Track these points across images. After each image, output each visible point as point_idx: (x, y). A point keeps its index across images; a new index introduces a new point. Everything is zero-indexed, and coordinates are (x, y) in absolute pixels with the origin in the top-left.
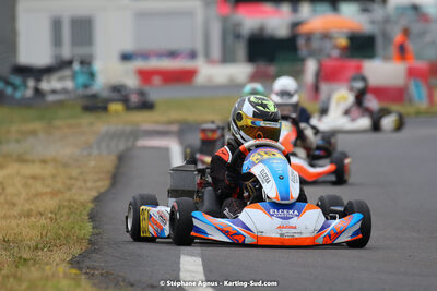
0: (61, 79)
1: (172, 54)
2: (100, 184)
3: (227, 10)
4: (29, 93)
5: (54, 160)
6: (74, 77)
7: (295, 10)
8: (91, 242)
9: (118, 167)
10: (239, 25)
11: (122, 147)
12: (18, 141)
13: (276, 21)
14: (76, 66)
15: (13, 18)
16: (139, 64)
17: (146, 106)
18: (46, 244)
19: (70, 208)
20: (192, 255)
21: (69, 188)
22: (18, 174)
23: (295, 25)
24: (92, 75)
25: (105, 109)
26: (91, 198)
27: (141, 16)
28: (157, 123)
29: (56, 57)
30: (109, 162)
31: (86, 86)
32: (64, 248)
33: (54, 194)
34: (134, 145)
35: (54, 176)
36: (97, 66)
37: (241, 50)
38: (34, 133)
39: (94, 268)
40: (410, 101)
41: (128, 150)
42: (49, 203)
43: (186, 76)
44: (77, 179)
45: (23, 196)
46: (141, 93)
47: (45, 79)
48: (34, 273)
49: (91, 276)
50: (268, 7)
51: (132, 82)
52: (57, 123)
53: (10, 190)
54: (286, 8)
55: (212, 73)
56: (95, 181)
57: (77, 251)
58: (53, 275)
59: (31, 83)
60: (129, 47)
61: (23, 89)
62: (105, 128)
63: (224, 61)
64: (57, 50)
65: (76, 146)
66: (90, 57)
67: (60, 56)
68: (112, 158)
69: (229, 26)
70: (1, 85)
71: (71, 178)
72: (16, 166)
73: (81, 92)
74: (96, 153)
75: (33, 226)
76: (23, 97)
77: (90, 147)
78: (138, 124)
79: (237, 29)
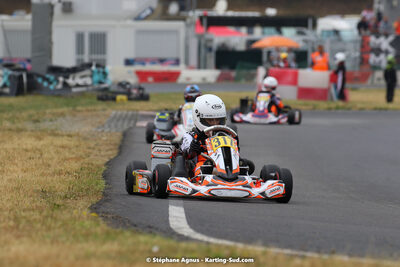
0: (83, 77)
1: (162, 61)
2: (110, 152)
3: (204, 29)
4: (60, 86)
5: (78, 135)
6: (91, 76)
7: (250, 32)
8: (104, 194)
9: (123, 141)
10: (211, 40)
11: (126, 127)
12: (51, 120)
13: (237, 39)
14: (94, 68)
15: (50, 33)
16: (138, 67)
17: (144, 97)
18: (73, 195)
19: (88, 169)
20: (177, 205)
21: (88, 155)
22: (52, 144)
23: (251, 42)
24: (105, 74)
25: (114, 99)
26: (104, 162)
29: (78, 60)
30: (117, 138)
31: (100, 83)
32: (85, 198)
33: (78, 159)
34: (135, 125)
35: (77, 146)
36: (108, 68)
37: (211, 60)
38: (62, 115)
39: (107, 213)
40: (332, 99)
41: (131, 128)
42: (75, 166)
43: (172, 77)
44: (94, 149)
45: (56, 160)
46: (140, 88)
47: (71, 76)
48: (65, 215)
49: (105, 219)
50: (231, 29)
51: (133, 80)
52: (79, 108)
53: (46, 155)
54: (244, 30)
55: (190, 75)
56: (107, 151)
57: (94, 200)
58: (79, 217)
59: (61, 79)
60: (131, 56)
61: (55, 83)
62: (114, 112)
63: (199, 67)
64: (80, 57)
65: (93, 125)
66: (104, 61)
67: (82, 60)
68: (119, 134)
69: (203, 42)
70: (40, 80)
71: (89, 148)
72: (50, 138)
73: (96, 86)
74: (107, 130)
75: (63, 182)
76: (56, 90)
77: (103, 126)
78: (137, 110)
79: (209, 44)
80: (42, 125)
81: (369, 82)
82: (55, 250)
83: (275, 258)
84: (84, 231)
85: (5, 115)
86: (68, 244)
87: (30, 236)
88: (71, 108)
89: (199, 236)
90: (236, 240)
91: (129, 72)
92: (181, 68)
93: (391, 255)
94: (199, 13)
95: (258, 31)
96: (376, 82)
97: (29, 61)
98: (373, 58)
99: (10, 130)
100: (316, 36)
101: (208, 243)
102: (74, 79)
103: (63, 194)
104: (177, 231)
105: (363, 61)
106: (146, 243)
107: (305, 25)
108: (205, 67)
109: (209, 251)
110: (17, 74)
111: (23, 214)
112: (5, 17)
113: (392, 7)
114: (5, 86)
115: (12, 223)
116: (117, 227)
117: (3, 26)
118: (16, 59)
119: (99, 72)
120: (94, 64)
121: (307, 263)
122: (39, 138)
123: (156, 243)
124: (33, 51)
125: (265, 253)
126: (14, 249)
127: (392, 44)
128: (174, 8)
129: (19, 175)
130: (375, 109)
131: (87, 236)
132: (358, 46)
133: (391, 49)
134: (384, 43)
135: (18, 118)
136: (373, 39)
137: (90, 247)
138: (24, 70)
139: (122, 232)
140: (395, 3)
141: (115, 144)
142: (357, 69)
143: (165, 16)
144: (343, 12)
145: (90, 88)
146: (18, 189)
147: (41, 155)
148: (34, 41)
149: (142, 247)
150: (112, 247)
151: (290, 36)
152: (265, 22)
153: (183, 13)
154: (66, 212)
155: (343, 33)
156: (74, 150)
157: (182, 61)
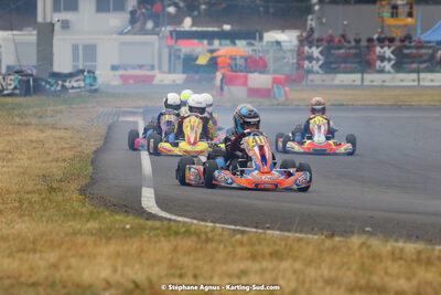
0: (77, 81)
1: (141, 67)
2: (97, 142)
3: (173, 41)
4: (59, 88)
5: (73, 128)
6: (84, 80)
7: (210, 44)
8: (92, 178)
9: (108, 133)
10: (179, 50)
11: (111, 121)
12: (52, 116)
13: (200, 49)
14: (86, 73)
15: (52, 46)
18: (66, 179)
19: (81, 157)
21: (80, 145)
22: (51, 136)
24: (95, 78)
26: (92, 151)
27: (123, 44)
29: (74, 66)
30: (103, 131)
31: (91, 85)
32: (76, 181)
33: (72, 148)
34: (118, 120)
35: (72, 138)
36: (97, 73)
37: (180, 67)
38: (61, 112)
39: (93, 194)
40: (275, 97)
41: (114, 123)
42: (69, 154)
45: (54, 149)
47: (68, 80)
48: (59, 197)
49: (91, 199)
50: (196, 41)
52: (74, 106)
53: (47, 145)
54: (205, 42)
55: (163, 78)
57: (83, 183)
58: (70, 199)
59: (60, 82)
60: (116, 63)
61: (55, 86)
62: (101, 110)
63: (170, 72)
64: (76, 63)
65: (85, 120)
66: (95, 67)
67: (78, 66)
68: (105, 127)
69: (173, 51)
70: (43, 83)
72: (50, 131)
73: (88, 87)
75: (59, 168)
76: (55, 91)
77: (93, 121)
78: (120, 108)
79: (178, 53)
81: (304, 83)
82: (50, 227)
83: (221, 235)
84: (73, 211)
85: (16, 112)
86: (60, 222)
87: (30, 215)
89: (164, 214)
90: (194, 218)
91: (115, 76)
92: (156, 72)
93: (313, 230)
94: (170, 28)
95: (216, 43)
96: (309, 83)
97: (35, 67)
98: (306, 64)
99: (19, 124)
100: (262, 46)
101: (170, 220)
102: (70, 82)
103: (59, 178)
104: (146, 209)
105: (299, 66)
106: (121, 221)
107: (254, 39)
108: (174, 72)
109: (170, 228)
110: (25, 78)
111: (26, 196)
112: (15, 32)
113: (322, 24)
114: (16, 88)
115: (17, 204)
116: (100, 206)
117: (14, 40)
118: (25, 66)
119: (90, 77)
120: (86, 70)
121: (245, 238)
122: (42, 131)
123: (129, 222)
124: (38, 60)
125: (213, 230)
126: (16, 226)
127: (321, 53)
128: (150, 25)
129: (26, 163)
131: (75, 215)
132: (295, 55)
133: (320, 57)
134: (315, 52)
135: (25, 115)
136: (306, 49)
137: (77, 225)
138: (31, 75)
139: (103, 212)
140: (324, 20)
142: (295, 73)
143: (143, 31)
144: (283, 28)
145: (83, 90)
146: (24, 174)
147: (43, 145)
148: (38, 51)
149: (117, 226)
150: (93, 225)
151: (241, 47)
152: (222, 36)
153: (157, 29)
154: (60, 194)
155: (283, 44)
156: (69, 141)
157: (156, 66)
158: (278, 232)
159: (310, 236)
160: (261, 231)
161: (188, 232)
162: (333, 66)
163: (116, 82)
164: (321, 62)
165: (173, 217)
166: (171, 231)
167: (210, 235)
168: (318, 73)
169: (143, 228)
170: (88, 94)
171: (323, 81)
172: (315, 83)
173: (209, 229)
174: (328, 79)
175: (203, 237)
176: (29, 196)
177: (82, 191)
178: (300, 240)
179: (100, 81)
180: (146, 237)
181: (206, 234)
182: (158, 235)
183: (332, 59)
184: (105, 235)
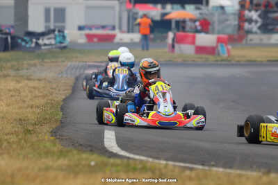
0: (49, 39)
1: (103, 27)
2: (66, 92)
3: (132, 5)
4: (33, 45)
5: (45, 79)
6: (55, 38)
7: (163, 8)
8: (61, 122)
9: (75, 84)
10: (137, 13)
11: (78, 73)
12: (27, 69)
13: (154, 12)
14: (56, 33)
15: (26, 9)
16: (87, 32)
18: (40, 122)
19: (52, 104)
20: (110, 132)
21: (51, 94)
22: (27, 86)
23: (164, 15)
24: (64, 37)
26: (62, 99)
27: (88, 8)
28: (95, 62)
29: (46, 27)
30: (71, 82)
31: (61, 43)
32: (48, 125)
33: (44, 96)
34: (84, 72)
35: (44, 87)
36: (66, 32)
38: (35, 65)
39: (63, 136)
40: (219, 54)
41: (81, 74)
42: (42, 101)
43: (110, 38)
44: (55, 89)
45: (29, 97)
47: (41, 38)
48: (34, 139)
49: (61, 140)
50: (151, 6)
52: (46, 60)
53: (23, 94)
54: (159, 6)
55: (120, 36)
56: (64, 90)
57: (54, 126)
58: (43, 140)
59: (34, 40)
60: (82, 23)
61: (30, 43)
62: (69, 64)
63: (128, 32)
64: (48, 24)
65: (55, 73)
66: (64, 27)
67: (49, 27)
68: (73, 79)
69: (131, 14)
70: (20, 41)
71: (52, 89)
72: (26, 82)
73: (58, 45)
74: (64, 76)
75: (34, 113)
76: (30, 47)
77: (62, 73)
78: (86, 62)
79: (135, 16)
80: (21, 73)
81: (244, 42)
83: (173, 171)
84: (45, 150)
86: (34, 159)
87: (9, 153)
88: (40, 61)
89: (123, 153)
90: (150, 157)
91: (81, 35)
92: (117, 32)
93: (251, 167)
95: (169, 7)
96: (249, 42)
97: (12, 27)
98: (246, 26)
100: (208, 10)
101: (128, 158)
102: (43, 40)
103: (33, 122)
104: (108, 149)
105: (240, 28)
106: (87, 159)
107: (201, 3)
108: (133, 32)
109: (129, 165)
110: (4, 36)
116: (69, 146)
118: (3, 26)
119: (60, 36)
120: (57, 30)
121: (193, 174)
122: (19, 82)
123: (94, 159)
124: (15, 21)
125: (166, 166)
127: (259, 16)
129: (5, 109)
130: (247, 61)
131: (48, 153)
132: (237, 17)
133: (259, 20)
134: (254, 15)
135: (4, 68)
136: (247, 12)
137: (49, 161)
138: (9, 34)
139: (71, 151)
141: (71, 86)
142: (236, 33)
145: (54, 46)
146: (3, 118)
147: (20, 93)
148: (16, 14)
149: (83, 163)
150: (63, 162)
151: (190, 11)
154: (34, 136)
155: (226, 8)
156: (42, 90)
157: (117, 27)
158: (221, 170)
159: (249, 173)
160: (206, 168)
161: (144, 169)
162: (270, 27)
163: (83, 40)
164: (259, 24)
165: (132, 156)
166: (130, 168)
167: (164, 171)
168: (256, 33)
169: (106, 165)
170: (57, 50)
171: (261, 40)
172: (254, 42)
173: (162, 166)
174: (265, 38)
175: (157, 173)
176: (8, 137)
177: (53, 133)
178: (240, 176)
179: (68, 39)
180: (108, 173)
181: (160, 170)
182: (118, 171)
183: (268, 21)
184: (73, 170)
